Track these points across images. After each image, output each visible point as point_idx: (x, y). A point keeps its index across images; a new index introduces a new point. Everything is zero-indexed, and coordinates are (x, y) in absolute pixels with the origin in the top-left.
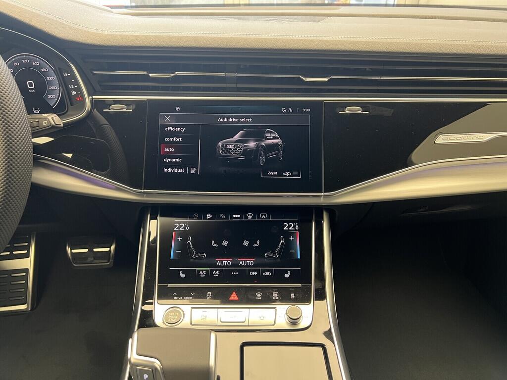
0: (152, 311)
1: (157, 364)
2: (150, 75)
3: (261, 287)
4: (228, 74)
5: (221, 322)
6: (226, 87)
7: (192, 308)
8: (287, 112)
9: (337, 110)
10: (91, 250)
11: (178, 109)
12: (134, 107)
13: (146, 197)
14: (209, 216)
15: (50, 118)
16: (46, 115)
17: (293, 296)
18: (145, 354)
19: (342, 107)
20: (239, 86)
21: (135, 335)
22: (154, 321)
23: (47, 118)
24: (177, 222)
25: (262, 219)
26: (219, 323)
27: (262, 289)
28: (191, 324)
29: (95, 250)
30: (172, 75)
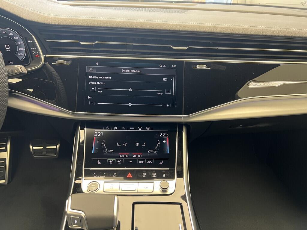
0: (81, 184)
1: (83, 214)
2: (81, 43)
3: (145, 170)
4: (127, 44)
5: (122, 190)
6: (127, 51)
7: (105, 182)
8: (162, 67)
9: (192, 66)
10: (45, 148)
11: (97, 64)
12: (71, 62)
13: (78, 116)
14: (116, 128)
15: (19, 68)
16: (17, 66)
17: (164, 176)
18: (76, 209)
19: (195, 65)
20: (134, 50)
21: (70, 198)
22: (81, 189)
23: (17, 68)
24: (96, 132)
25: (147, 130)
26: (121, 191)
27: (146, 171)
28: (104, 191)
29: (47, 147)
30: (94, 43)
